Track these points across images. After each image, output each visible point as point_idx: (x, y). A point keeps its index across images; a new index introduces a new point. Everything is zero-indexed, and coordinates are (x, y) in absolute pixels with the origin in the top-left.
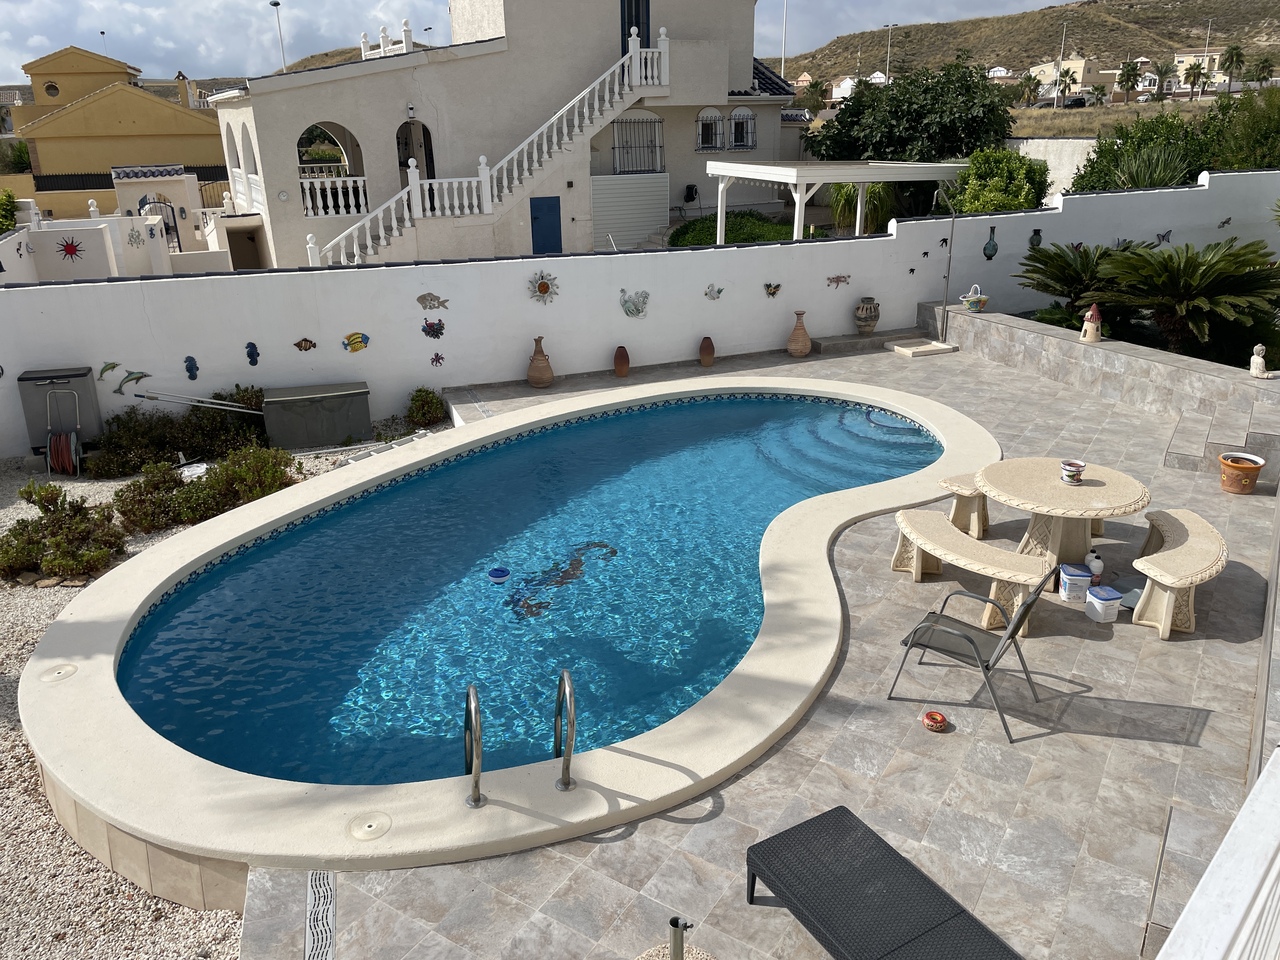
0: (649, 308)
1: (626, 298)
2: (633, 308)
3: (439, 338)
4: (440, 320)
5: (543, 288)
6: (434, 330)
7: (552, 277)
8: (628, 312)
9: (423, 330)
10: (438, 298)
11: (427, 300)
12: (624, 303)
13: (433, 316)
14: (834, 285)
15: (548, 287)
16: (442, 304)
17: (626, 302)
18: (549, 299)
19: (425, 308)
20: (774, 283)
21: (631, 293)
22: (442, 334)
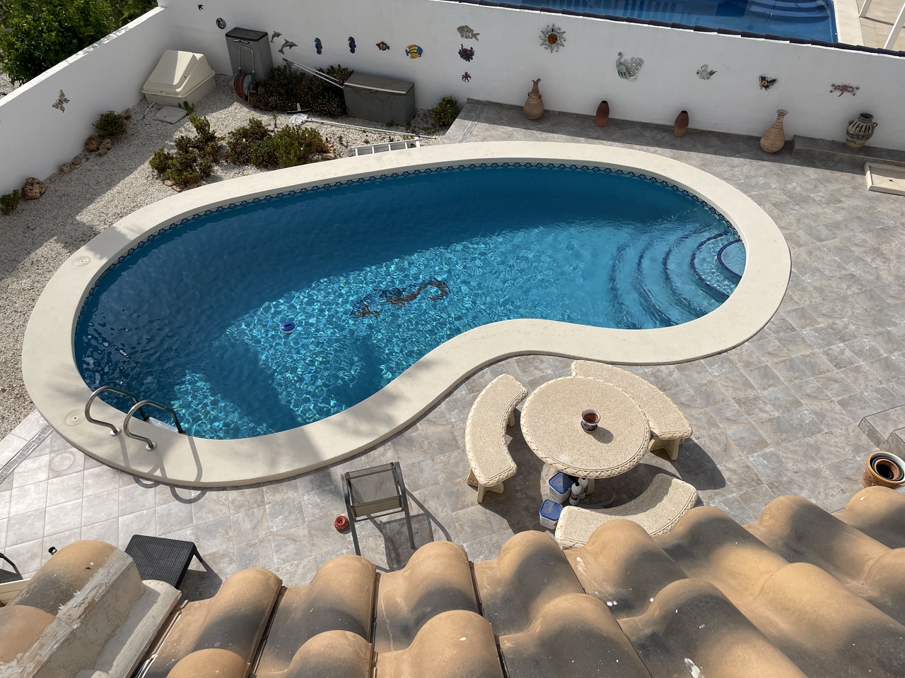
0: (641, 74)
1: (622, 60)
2: (625, 71)
3: (469, 61)
4: (472, 48)
5: (553, 38)
6: (467, 54)
7: (562, 31)
8: (621, 74)
9: (459, 53)
10: (472, 31)
11: (465, 31)
12: (619, 64)
13: (468, 44)
14: (839, 93)
15: (556, 39)
16: (475, 36)
17: (621, 64)
18: (556, 49)
19: (462, 36)
20: (770, 76)
21: (627, 57)
22: (472, 59)
